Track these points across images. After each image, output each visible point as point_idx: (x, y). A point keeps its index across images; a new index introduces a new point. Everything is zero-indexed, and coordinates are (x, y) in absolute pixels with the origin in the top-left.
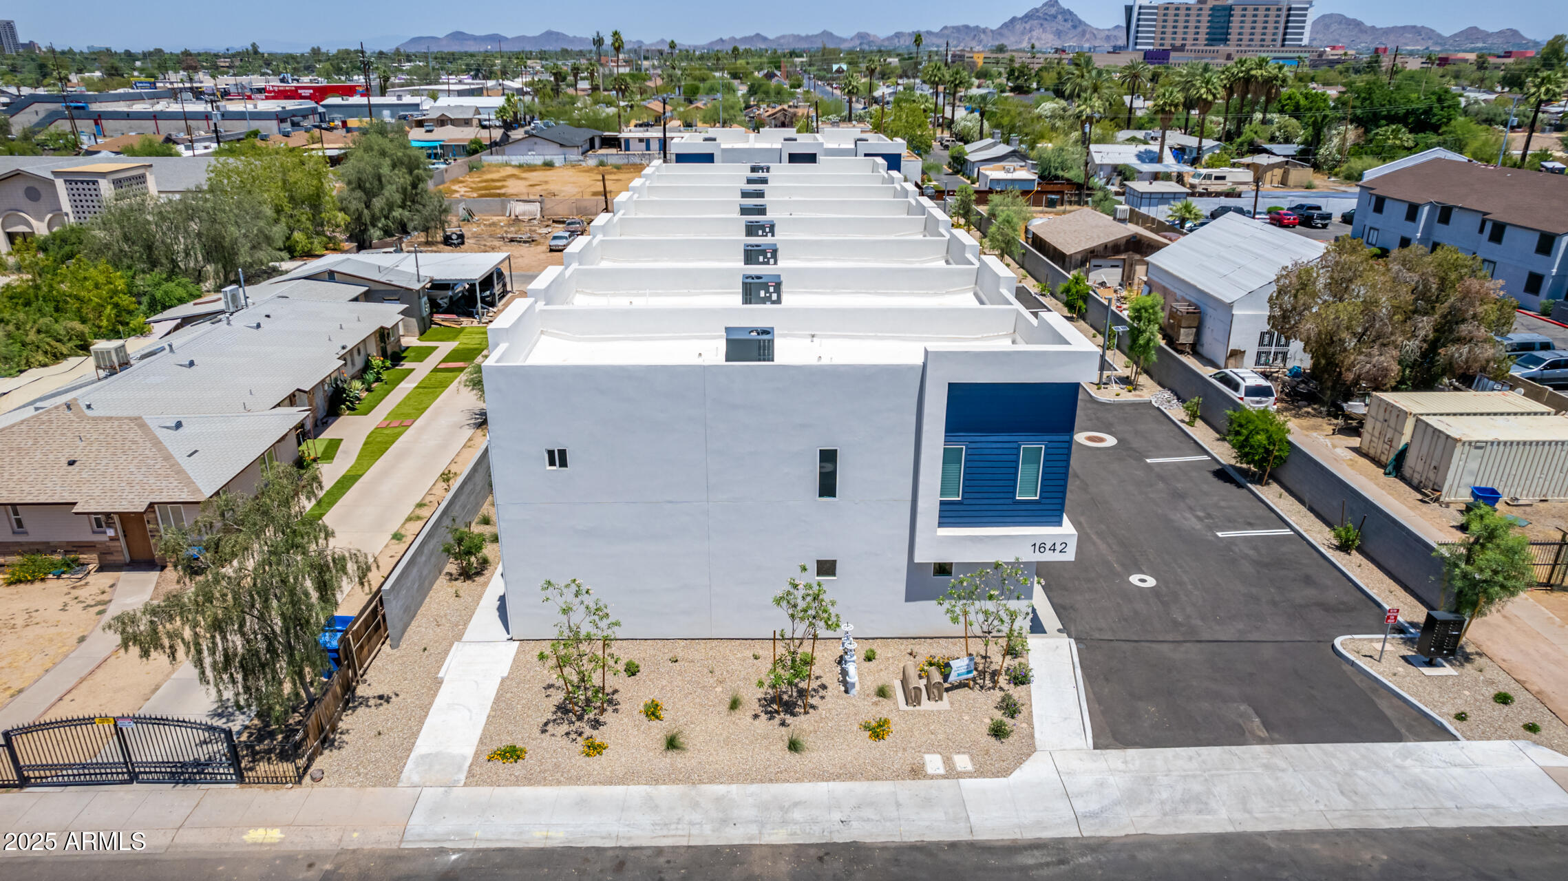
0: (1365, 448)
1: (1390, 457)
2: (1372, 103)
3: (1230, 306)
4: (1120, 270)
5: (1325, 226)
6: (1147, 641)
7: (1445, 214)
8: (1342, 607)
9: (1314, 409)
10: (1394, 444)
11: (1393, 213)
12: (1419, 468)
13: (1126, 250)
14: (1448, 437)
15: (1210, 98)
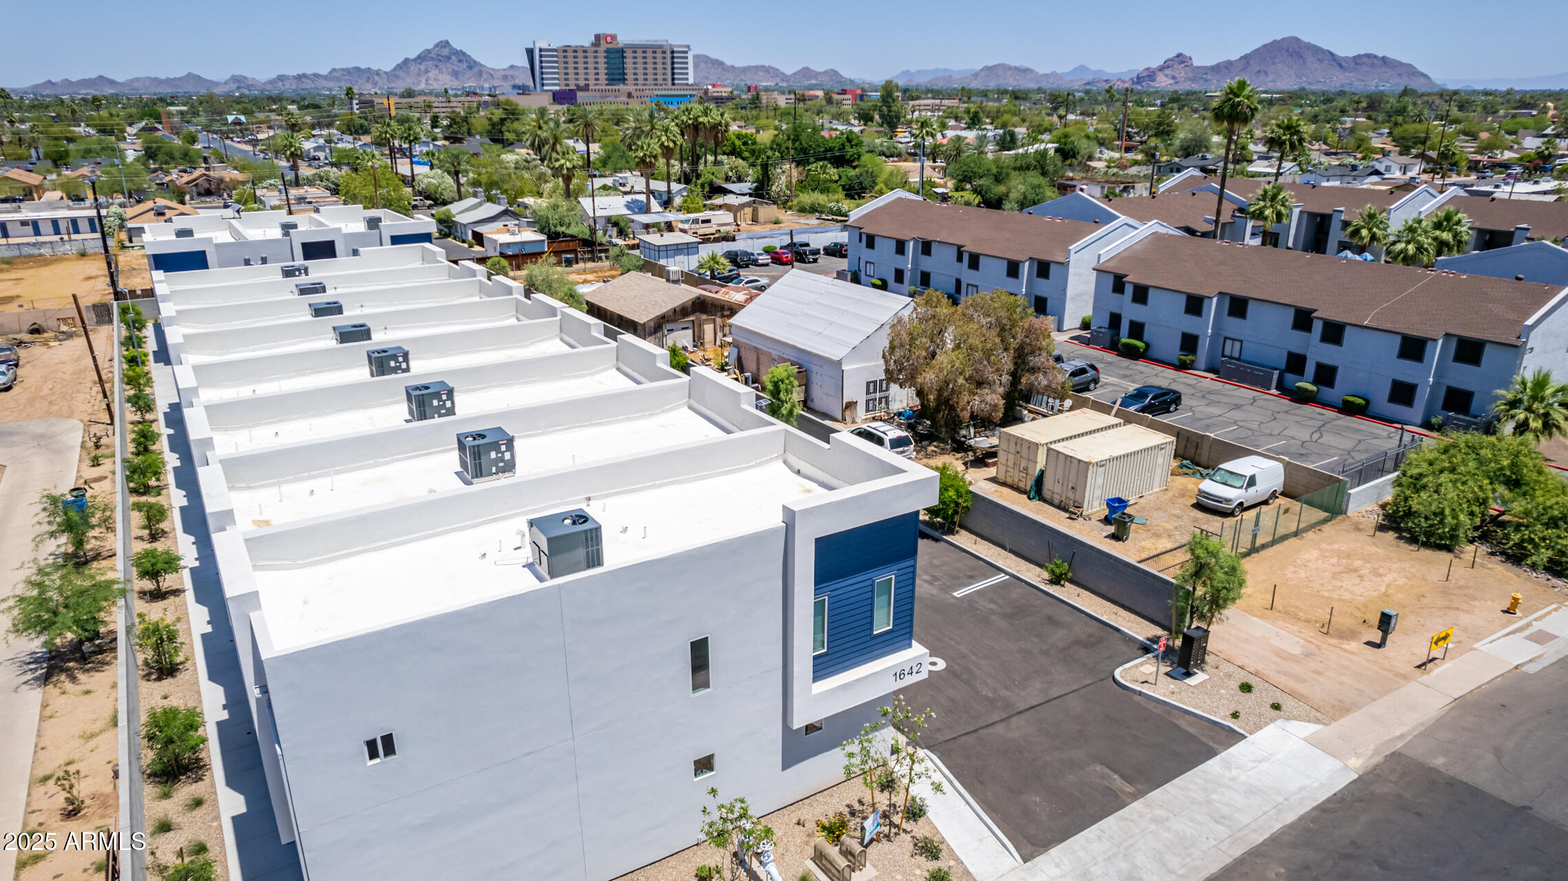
0: (1001, 478)
1: (1029, 484)
2: (801, 144)
3: (839, 363)
4: (690, 332)
5: (815, 261)
6: (982, 728)
7: (926, 247)
8: (1093, 639)
9: (935, 447)
10: (1030, 471)
11: (885, 249)
12: (1058, 489)
13: (693, 312)
14: (1080, 461)
15: (671, 145)
